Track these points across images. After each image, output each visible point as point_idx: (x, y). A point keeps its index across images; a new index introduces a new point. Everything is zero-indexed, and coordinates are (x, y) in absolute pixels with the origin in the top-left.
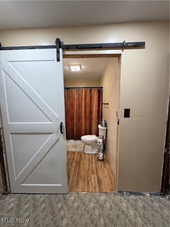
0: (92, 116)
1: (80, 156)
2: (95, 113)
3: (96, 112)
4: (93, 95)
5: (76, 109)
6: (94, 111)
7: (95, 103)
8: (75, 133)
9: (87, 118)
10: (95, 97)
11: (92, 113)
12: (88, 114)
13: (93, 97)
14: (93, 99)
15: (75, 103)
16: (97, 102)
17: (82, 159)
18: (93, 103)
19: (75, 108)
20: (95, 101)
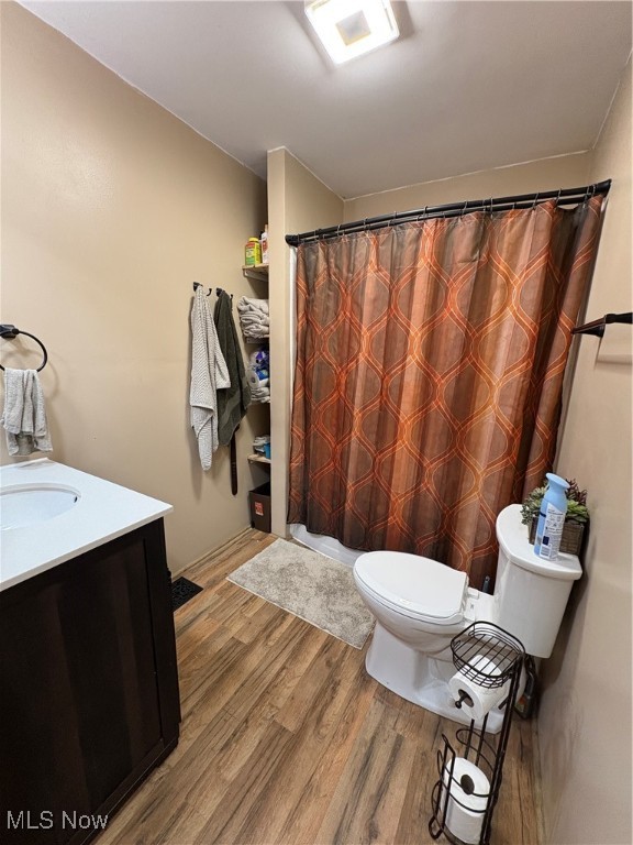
0: (475, 423)
1: (323, 691)
2: (502, 403)
3: (511, 401)
4: (501, 264)
5: (370, 366)
6: (496, 393)
7: (506, 331)
8: (348, 505)
9: (432, 430)
10: (518, 279)
11: (479, 405)
12: (440, 405)
13: (500, 279)
14: (497, 296)
15: (364, 329)
16: (528, 320)
17: (319, 719)
18: (491, 327)
19: (361, 358)
20: (509, 313)
